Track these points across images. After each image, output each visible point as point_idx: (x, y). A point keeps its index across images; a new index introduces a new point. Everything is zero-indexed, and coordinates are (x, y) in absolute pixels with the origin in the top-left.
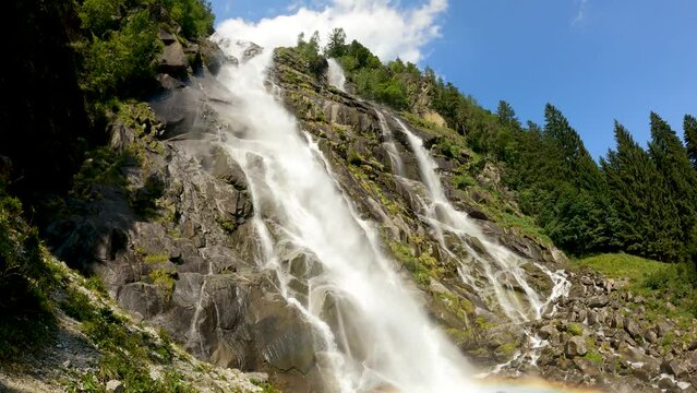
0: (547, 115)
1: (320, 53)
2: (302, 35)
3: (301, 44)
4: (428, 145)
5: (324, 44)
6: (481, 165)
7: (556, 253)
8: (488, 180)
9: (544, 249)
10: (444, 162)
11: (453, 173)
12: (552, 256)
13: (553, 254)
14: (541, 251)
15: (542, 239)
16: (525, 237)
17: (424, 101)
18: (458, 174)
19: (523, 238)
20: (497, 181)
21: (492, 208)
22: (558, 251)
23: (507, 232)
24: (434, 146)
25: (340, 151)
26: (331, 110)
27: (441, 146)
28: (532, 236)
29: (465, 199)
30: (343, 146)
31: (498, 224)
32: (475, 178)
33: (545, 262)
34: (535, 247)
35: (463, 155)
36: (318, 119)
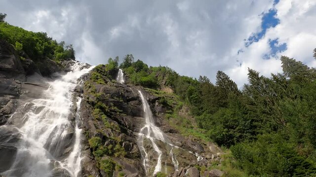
0: (217, 76)
8: (183, 114)
9: (205, 145)
10: (161, 108)
11: (166, 113)
12: (209, 149)
13: (210, 148)
14: (204, 146)
15: (205, 140)
16: (195, 140)
17: (164, 83)
18: (168, 113)
19: (194, 140)
20: (187, 114)
21: (182, 127)
22: (214, 145)
23: (187, 138)
24: (157, 101)
25: (93, 104)
26: (100, 88)
27: (161, 101)
28: (198, 139)
29: (169, 124)
30: (96, 102)
31: (182, 134)
32: (178, 114)
33: (205, 152)
34: (200, 144)
35: (173, 104)
36: (91, 92)
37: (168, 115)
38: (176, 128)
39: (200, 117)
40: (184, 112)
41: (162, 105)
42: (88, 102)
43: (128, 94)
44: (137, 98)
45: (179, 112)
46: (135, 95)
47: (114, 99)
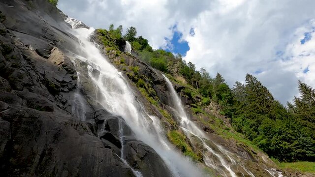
0: (247, 80)
1: (122, 37)
2: (112, 26)
3: (112, 31)
4: (178, 90)
5: (124, 33)
6: (208, 104)
7: (264, 157)
8: (212, 111)
9: (255, 153)
11: (192, 106)
13: (263, 158)
14: (253, 155)
15: (252, 147)
16: (240, 145)
17: (175, 70)
18: (194, 107)
19: (239, 146)
20: (218, 112)
21: (217, 127)
22: (265, 156)
23: (227, 141)
24: (182, 90)
25: (134, 80)
26: (129, 61)
27: (186, 91)
28: (245, 145)
29: (200, 120)
30: (136, 78)
31: (221, 136)
32: (204, 110)
33: (257, 162)
34: (248, 152)
35: (197, 97)
36: (122, 63)
37: (195, 109)
38: (211, 126)
39: (236, 119)
40: (213, 108)
41: (187, 96)
42: (128, 75)
43: (153, 74)
44: (163, 82)
45: (206, 108)
46: (160, 78)
47: (147, 78)
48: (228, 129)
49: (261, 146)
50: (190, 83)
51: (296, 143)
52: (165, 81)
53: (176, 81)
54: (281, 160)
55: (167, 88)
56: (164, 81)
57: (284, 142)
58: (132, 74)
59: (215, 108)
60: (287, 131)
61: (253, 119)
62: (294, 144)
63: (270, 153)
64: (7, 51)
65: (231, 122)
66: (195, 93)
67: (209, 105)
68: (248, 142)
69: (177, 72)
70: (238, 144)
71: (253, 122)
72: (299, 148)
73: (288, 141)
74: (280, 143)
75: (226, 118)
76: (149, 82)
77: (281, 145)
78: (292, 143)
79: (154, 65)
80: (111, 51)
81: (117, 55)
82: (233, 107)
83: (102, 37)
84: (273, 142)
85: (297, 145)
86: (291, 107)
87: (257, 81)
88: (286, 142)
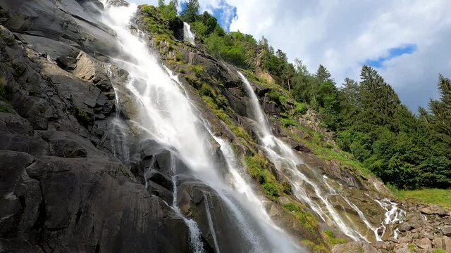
0: (363, 74)
1: (178, 15)
3: (162, 6)
6: (303, 112)
7: (377, 184)
8: (309, 122)
9: (365, 179)
10: (275, 107)
11: (281, 116)
12: (374, 187)
13: (375, 185)
14: (362, 181)
15: (361, 171)
16: (345, 168)
17: (258, 63)
18: (284, 117)
19: (343, 170)
20: (317, 124)
21: (314, 144)
22: (379, 182)
23: (328, 163)
24: (266, 94)
25: (196, 86)
26: (188, 56)
27: (272, 95)
28: (351, 168)
29: (291, 135)
30: (199, 82)
31: (320, 156)
32: (298, 121)
33: (367, 190)
34: (355, 177)
35: (288, 103)
36: (178, 60)
37: (285, 120)
38: (306, 144)
39: (343, 134)
40: (311, 118)
41: (274, 103)
42: (187, 79)
43: (223, 73)
44: (239, 84)
45: (300, 119)
46: (234, 79)
47: (215, 81)
48: (330, 147)
49: (375, 170)
50: (278, 82)
51: (423, 164)
52: (242, 82)
53: (258, 80)
54: (400, 187)
55: (244, 92)
56: (240, 82)
57: (407, 164)
58: (193, 77)
59: (313, 118)
60: (413, 149)
61: (367, 132)
62: (421, 166)
63: (386, 179)
64: (19, 72)
65: (334, 137)
66: (286, 96)
67: (305, 113)
68: (356, 165)
69: (260, 66)
70: (343, 167)
71: (366, 136)
72: (426, 171)
73: (412, 162)
74: (401, 165)
75: (327, 131)
76: (219, 86)
77: (402, 168)
78: (418, 164)
79: (226, 57)
80: (161, 42)
81: (171, 49)
82: (340, 116)
83: (149, 19)
84: (391, 163)
85: (425, 167)
86: (423, 113)
87: (378, 76)
88: (409, 164)
